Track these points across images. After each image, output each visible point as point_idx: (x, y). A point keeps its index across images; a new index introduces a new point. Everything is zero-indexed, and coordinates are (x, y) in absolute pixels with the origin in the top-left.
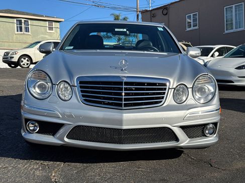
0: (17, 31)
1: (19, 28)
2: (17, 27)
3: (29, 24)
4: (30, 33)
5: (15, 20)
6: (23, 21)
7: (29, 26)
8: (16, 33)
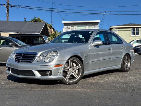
0: (132, 35)
1: (133, 33)
2: (132, 33)
3: (139, 30)
4: (139, 35)
5: (131, 29)
6: (135, 29)
7: (139, 32)
8: (131, 36)
